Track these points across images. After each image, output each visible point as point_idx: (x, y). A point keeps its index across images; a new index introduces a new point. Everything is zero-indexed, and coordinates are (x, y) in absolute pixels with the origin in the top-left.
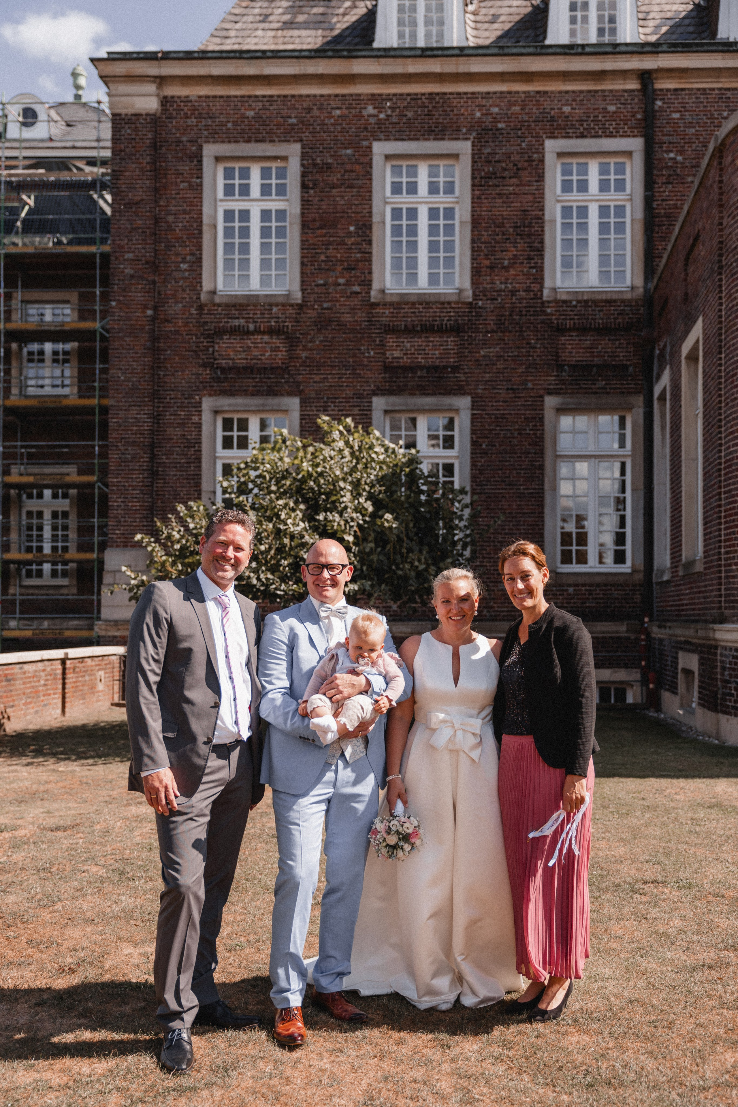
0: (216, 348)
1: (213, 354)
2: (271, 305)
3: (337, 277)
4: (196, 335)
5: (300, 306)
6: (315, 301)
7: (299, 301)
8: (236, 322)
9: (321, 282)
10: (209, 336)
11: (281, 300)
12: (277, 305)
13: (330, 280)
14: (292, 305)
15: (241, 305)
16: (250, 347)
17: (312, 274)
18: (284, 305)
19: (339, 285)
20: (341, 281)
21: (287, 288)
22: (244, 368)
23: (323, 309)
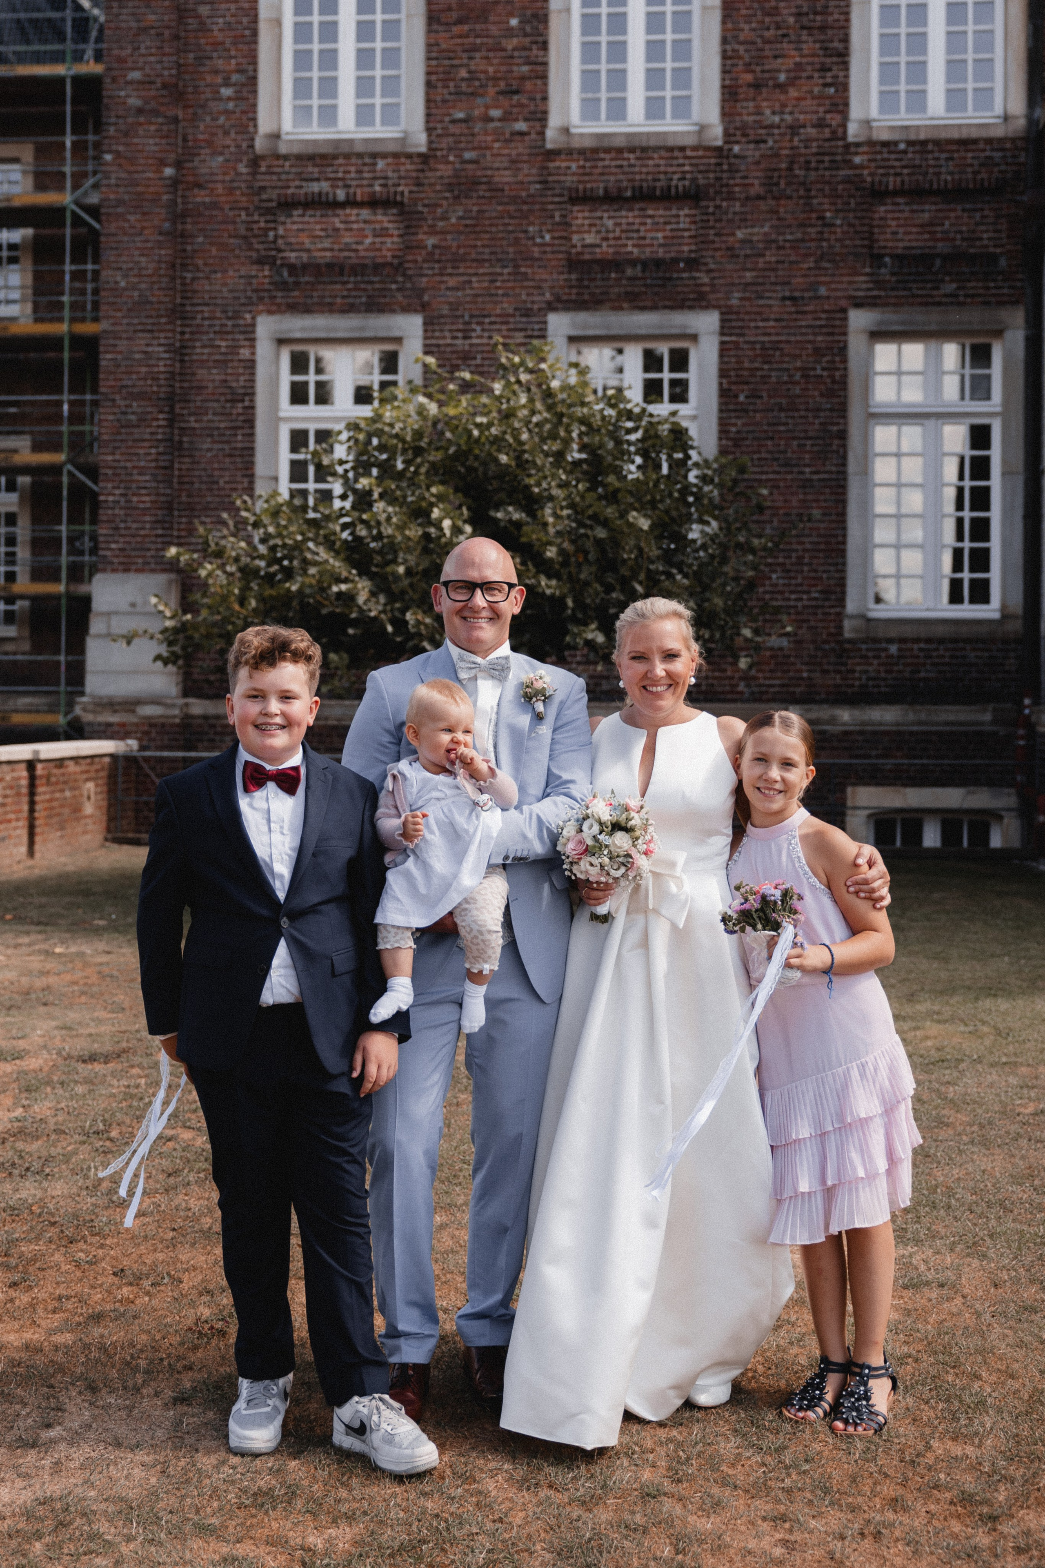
0: (281, 232)
1: (275, 242)
2: (374, 156)
3: (487, 107)
4: (246, 209)
5: (424, 158)
6: (450, 149)
7: (423, 149)
8: (315, 187)
9: (461, 115)
10: (268, 211)
11: (391, 148)
12: (384, 156)
13: (476, 112)
14: (409, 156)
15: (323, 156)
16: (337, 230)
17: (444, 101)
18: (396, 155)
19: (492, 120)
20: (495, 113)
21: (403, 126)
22: (330, 266)
23: (464, 162)
